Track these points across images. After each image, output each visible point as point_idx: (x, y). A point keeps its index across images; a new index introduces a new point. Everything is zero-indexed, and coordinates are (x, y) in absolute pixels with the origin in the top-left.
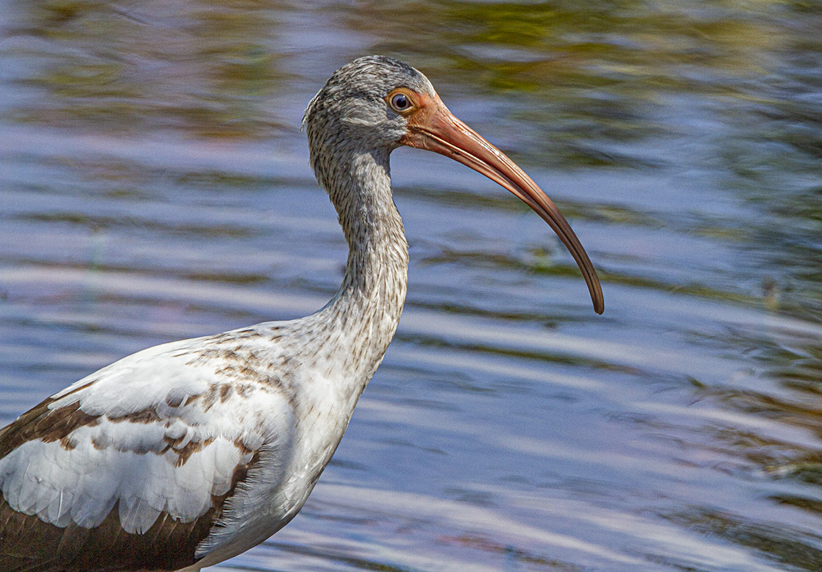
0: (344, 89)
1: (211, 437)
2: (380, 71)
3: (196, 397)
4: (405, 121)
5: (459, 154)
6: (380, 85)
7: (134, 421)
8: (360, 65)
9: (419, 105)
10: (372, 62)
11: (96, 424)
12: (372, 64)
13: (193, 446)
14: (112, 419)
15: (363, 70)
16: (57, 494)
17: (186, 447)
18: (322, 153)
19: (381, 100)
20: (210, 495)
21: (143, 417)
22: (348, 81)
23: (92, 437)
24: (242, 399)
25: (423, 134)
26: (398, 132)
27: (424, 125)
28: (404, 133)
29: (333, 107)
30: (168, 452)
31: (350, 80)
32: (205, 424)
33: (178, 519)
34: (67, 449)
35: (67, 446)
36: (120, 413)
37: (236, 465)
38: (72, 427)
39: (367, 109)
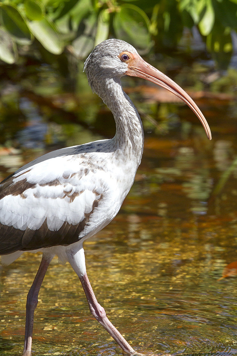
0: (101, 53)
1: (83, 190)
2: (115, 45)
3: (75, 174)
4: (127, 65)
5: (149, 77)
6: (116, 51)
7: (50, 185)
8: (107, 43)
9: (132, 58)
10: (112, 41)
11: (34, 187)
12: (112, 42)
13: (76, 194)
14: (41, 185)
15: (109, 45)
16: (21, 217)
17: (73, 195)
18: (93, 80)
19: (117, 57)
20: (84, 213)
21: (54, 184)
22: (102, 50)
23: (33, 193)
24: (93, 173)
25: (134, 70)
26: (124, 70)
27: (135, 66)
28: (127, 70)
29: (97, 61)
30: (65, 197)
31: (103, 49)
32: (80, 185)
33: (71, 224)
34: (23, 199)
35: (23, 197)
36: (44, 183)
37: (94, 201)
38: (24, 190)
39: (111, 61)
